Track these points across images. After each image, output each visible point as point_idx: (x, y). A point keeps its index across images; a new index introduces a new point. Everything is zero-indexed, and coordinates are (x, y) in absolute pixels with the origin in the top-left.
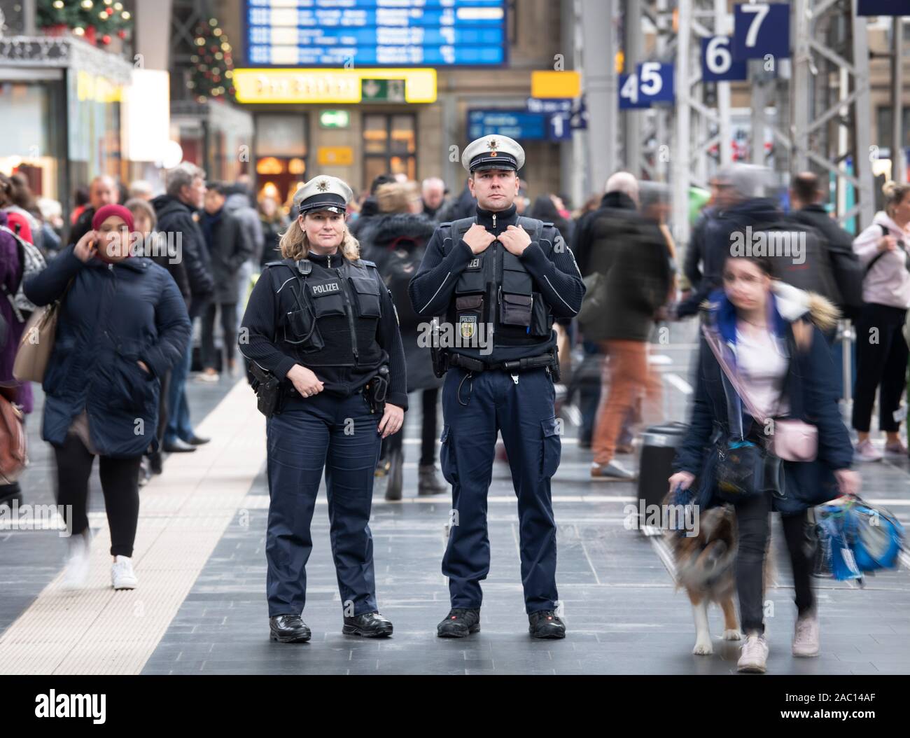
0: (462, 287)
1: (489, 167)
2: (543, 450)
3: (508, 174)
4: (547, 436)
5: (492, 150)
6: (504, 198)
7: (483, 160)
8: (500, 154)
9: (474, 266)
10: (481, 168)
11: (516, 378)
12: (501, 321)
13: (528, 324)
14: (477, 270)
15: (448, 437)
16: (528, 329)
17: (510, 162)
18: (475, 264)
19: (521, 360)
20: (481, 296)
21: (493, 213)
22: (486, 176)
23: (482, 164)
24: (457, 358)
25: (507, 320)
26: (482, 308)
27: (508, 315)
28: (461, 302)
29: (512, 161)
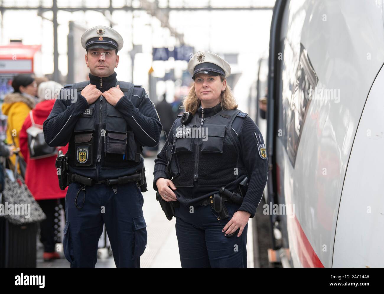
0: (79, 128)
1: (97, 47)
2: (134, 239)
3: (110, 52)
4: (137, 229)
5: (100, 36)
6: (106, 68)
7: (93, 42)
8: (105, 38)
9: (87, 113)
10: (92, 48)
11: (115, 190)
12: (105, 150)
13: (124, 153)
14: (89, 117)
15: (68, 230)
16: (124, 156)
17: (112, 44)
18: (88, 112)
19: (119, 178)
20: (92, 134)
21: (100, 78)
22: (95, 53)
23: (93, 45)
24: (75, 176)
25: (109, 150)
26: (92, 142)
27: (110, 147)
28: (79, 139)
29: (113, 44)
